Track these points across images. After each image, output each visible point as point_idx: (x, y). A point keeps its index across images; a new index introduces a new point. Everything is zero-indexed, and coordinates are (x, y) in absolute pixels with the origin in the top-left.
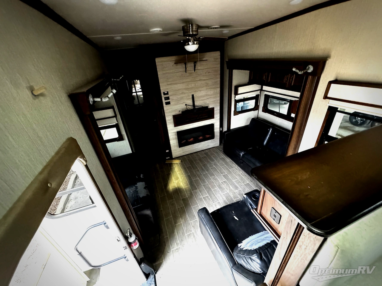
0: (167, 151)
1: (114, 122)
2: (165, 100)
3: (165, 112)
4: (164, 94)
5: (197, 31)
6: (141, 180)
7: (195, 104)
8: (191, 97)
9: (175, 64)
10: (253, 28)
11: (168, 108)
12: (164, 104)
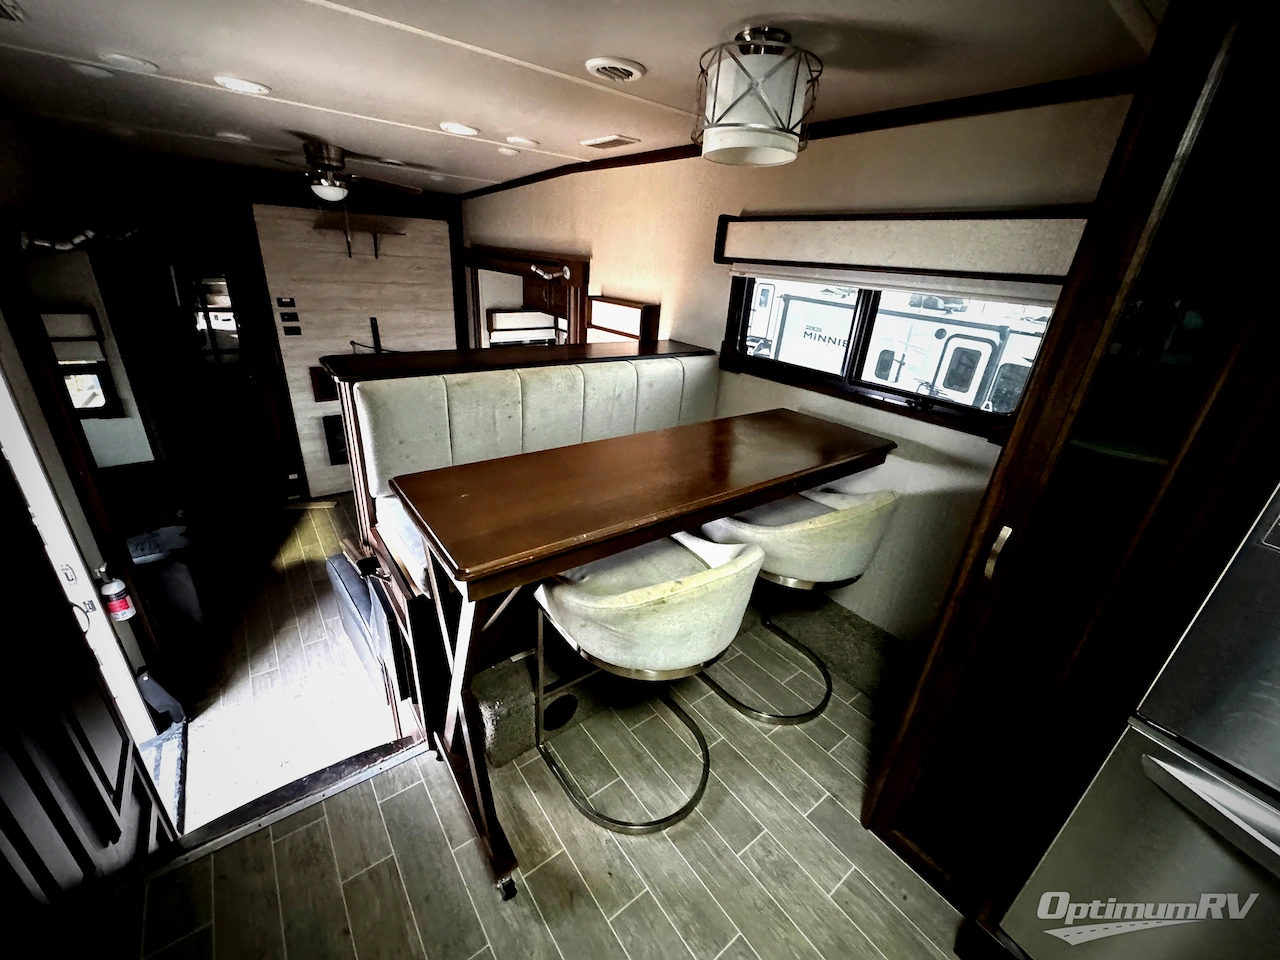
0: (291, 477)
1: (94, 356)
2: (283, 320)
3: (283, 353)
4: (281, 303)
5: (342, 161)
6: (176, 522)
7: (382, 344)
8: (369, 323)
9: (315, 228)
10: (500, 183)
11: (291, 344)
12: (281, 333)
